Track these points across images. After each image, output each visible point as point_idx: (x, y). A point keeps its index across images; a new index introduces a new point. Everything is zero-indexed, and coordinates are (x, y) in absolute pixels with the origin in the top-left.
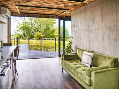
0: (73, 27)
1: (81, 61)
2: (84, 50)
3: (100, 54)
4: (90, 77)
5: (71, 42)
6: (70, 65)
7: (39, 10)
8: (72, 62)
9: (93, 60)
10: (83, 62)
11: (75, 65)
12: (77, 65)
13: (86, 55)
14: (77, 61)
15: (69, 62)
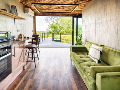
0: (84, 22)
1: (88, 54)
2: (92, 43)
3: (111, 49)
4: (95, 79)
5: (81, 36)
6: (76, 57)
7: (55, 9)
8: (79, 54)
9: (102, 55)
10: (89, 55)
11: (81, 58)
12: (83, 57)
13: (94, 48)
14: (84, 54)
15: (75, 53)
